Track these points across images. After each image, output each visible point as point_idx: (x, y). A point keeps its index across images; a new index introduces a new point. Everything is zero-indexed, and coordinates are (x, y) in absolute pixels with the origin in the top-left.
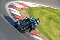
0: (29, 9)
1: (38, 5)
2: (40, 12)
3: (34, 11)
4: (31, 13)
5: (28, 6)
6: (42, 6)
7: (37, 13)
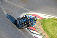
0: (42, 20)
1: (51, 17)
2: (52, 23)
3: (47, 22)
4: (44, 24)
5: (41, 18)
6: (54, 18)
7: (50, 24)
